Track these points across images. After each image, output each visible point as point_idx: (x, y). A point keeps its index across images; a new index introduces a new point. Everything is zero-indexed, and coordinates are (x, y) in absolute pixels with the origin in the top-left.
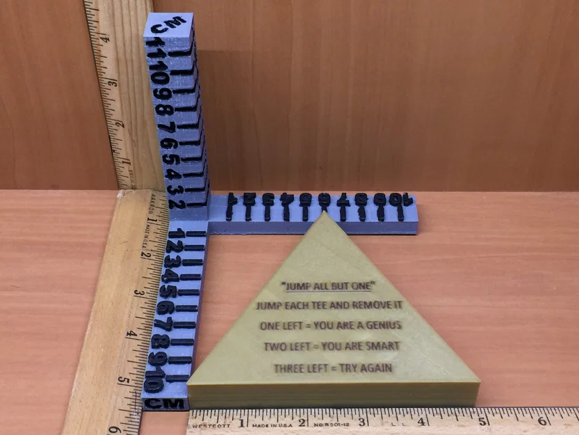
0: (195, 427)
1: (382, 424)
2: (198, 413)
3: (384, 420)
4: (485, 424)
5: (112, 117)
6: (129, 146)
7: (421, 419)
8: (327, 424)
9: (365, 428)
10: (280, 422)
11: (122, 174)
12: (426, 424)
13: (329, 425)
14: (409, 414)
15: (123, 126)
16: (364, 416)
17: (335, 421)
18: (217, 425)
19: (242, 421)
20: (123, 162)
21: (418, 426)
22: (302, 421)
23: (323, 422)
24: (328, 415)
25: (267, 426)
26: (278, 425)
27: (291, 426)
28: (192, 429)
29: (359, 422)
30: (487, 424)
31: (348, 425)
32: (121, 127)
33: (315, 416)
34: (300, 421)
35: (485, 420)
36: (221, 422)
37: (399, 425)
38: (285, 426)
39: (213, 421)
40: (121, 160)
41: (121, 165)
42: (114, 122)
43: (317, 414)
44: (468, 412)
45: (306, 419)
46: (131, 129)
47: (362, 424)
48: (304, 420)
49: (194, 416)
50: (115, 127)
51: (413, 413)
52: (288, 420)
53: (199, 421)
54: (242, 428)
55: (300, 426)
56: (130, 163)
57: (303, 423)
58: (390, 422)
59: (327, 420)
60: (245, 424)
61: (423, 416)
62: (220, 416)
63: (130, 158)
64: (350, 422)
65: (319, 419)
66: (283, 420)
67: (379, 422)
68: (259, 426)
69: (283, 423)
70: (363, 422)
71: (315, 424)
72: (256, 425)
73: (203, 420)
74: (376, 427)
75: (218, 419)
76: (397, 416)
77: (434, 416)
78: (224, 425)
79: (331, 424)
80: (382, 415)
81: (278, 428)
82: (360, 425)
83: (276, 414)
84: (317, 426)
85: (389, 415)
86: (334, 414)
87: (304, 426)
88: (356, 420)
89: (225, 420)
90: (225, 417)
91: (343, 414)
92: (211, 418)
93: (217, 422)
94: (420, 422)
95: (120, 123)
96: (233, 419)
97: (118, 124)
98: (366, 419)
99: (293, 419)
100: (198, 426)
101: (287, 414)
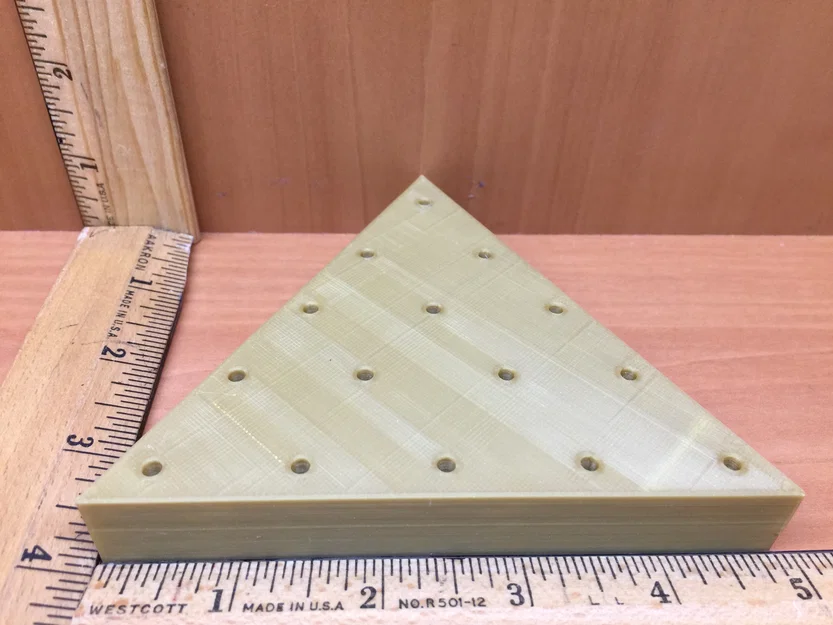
0: (95, 611)
1: (567, 602)
2: (117, 572)
3: (569, 590)
4: (809, 595)
5: (45, 55)
6: (88, 127)
7: (657, 584)
8: (430, 602)
9: (524, 612)
10: (318, 596)
12: (672, 598)
13: (437, 603)
14: (625, 571)
15: (70, 77)
16: (518, 579)
17: (448, 594)
18: (154, 605)
19: (219, 593)
20: (83, 166)
21: (654, 605)
22: (368, 593)
23: (422, 595)
24: (432, 574)
25: (280, 608)
26: (307, 607)
27: (339, 606)
28: (87, 619)
29: (508, 595)
30: (815, 597)
31: (482, 603)
32: (65, 78)
33: (402, 580)
34: (363, 593)
35: (805, 584)
36: (166, 599)
37: (607, 604)
38: (326, 607)
39: (145, 596)
40: (77, 162)
41: (80, 172)
42: (49, 68)
43: (405, 575)
44: (761, 565)
45: (378, 586)
46: (88, 82)
47: (517, 599)
48: (373, 591)
49: (104, 580)
50: (53, 80)
51: (633, 569)
52: (333, 592)
53: (109, 596)
54: (215, 614)
55: (363, 607)
56: (95, 167)
57: (370, 599)
58: (585, 597)
59: (430, 589)
60: (224, 604)
61: (659, 576)
62: (168, 580)
63: (95, 154)
64: (488, 594)
65: (410, 586)
66: (322, 590)
67: (557, 593)
68: (260, 608)
69: (322, 598)
70: (518, 593)
71: (401, 602)
72: (252, 605)
73: (121, 593)
74: (552, 608)
75: (160, 589)
76: (597, 578)
77: (685, 577)
78: (171, 606)
79: (441, 600)
80: (561, 573)
81: (307, 613)
82: (512, 602)
83: (307, 573)
84: (406, 606)
85: (578, 573)
86: (446, 572)
87: (373, 606)
88: (500, 589)
89: (178, 592)
90: (180, 585)
91: (468, 573)
92: (143, 585)
93: (156, 599)
94: (657, 592)
95: (63, 68)
96: (197, 590)
97: (58, 73)
98: (524, 588)
99: (346, 589)
100: (104, 609)
101: (334, 572)
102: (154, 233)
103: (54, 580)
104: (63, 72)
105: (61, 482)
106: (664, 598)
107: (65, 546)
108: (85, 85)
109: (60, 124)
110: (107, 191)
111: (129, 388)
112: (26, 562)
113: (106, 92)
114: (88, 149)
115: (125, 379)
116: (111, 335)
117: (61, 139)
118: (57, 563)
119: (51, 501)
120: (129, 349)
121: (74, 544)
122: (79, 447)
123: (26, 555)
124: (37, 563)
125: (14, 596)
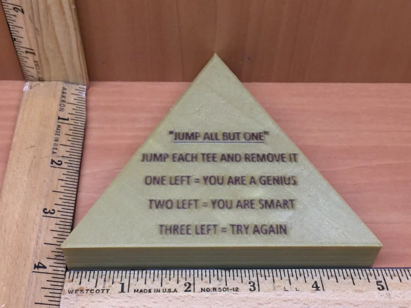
0: (70, 292)
1: (274, 289)
2: (76, 275)
3: (276, 284)
4: (383, 288)
6: (31, 35)
7: (316, 282)
8: (215, 289)
9: (256, 294)
10: (165, 286)
11: (26, 64)
12: (321, 288)
13: (217, 290)
14: (303, 276)
15: (23, 12)
16: (254, 279)
17: (223, 286)
18: (95, 289)
19: (123, 285)
20: (26, 52)
21: (313, 291)
22: (188, 285)
23: (211, 286)
24: (216, 277)
25: (150, 291)
26: (161, 291)
27: (175, 291)
28: (68, 295)
29: (249, 286)
30: (386, 289)
31: (237, 290)
32: (20, 13)
33: (202, 279)
34: (185, 285)
35: (383, 284)
36: (100, 287)
37: (292, 290)
38: (170, 291)
39: (91, 285)
40: (24, 50)
41: (25, 55)
42: (11, 7)
43: (204, 277)
44: (365, 274)
45: (192, 282)
46: (33, 14)
47: (252, 288)
48: (190, 284)
49: (71, 278)
50: (13, 12)
51: (306, 275)
52: (172, 285)
53: (75, 285)
54: (122, 294)
55: (185, 291)
56: (34, 54)
57: (188, 288)
58: (283, 287)
59: (215, 284)
60: (126, 289)
61: (317, 279)
62: (99, 278)
64: (240, 286)
65: (206, 282)
66: (167, 284)
67: (271, 286)
68: (141, 291)
69: (168, 287)
70: (253, 286)
71: (202, 289)
72: (138, 290)
73: (80, 284)
74: (267, 292)
75: (97, 283)
76: (289, 279)
77: (329, 279)
78: (103, 290)
79: (219, 289)
80: (273, 277)
81: (161, 293)
82: (250, 290)
83: (160, 276)
84: (204, 291)
85: (281, 277)
86: (222, 276)
87: (190, 291)
88: (246, 284)
89: (105, 284)
90: (105, 281)
91: (232, 277)
92: (89, 281)
93: (96, 287)
94: (315, 286)
95: (19, 8)
96: (113, 283)
97: (16, 10)
98: (256, 283)
99: (178, 283)
100: (74, 292)
101: (172, 276)
102: (66, 86)
103: (49, 277)
104: (19, 9)
105: (44, 232)
106: (317, 288)
107: (51, 262)
108: (31, 16)
109: (15, 32)
110: (39, 64)
111: (67, 182)
112: (36, 270)
113: (42, 19)
114: (30, 45)
115: (64, 177)
116: (54, 153)
117: (15, 39)
118: (50, 270)
119: (41, 241)
120: (64, 160)
121: (55, 261)
122: (49, 215)
123: (36, 267)
124: (41, 270)
125: (34, 284)
